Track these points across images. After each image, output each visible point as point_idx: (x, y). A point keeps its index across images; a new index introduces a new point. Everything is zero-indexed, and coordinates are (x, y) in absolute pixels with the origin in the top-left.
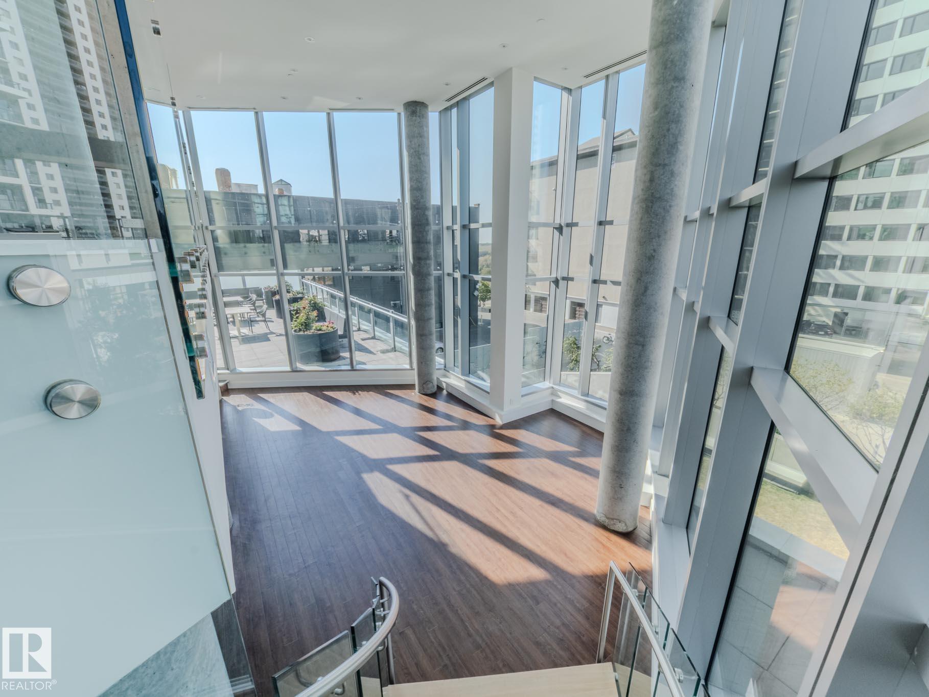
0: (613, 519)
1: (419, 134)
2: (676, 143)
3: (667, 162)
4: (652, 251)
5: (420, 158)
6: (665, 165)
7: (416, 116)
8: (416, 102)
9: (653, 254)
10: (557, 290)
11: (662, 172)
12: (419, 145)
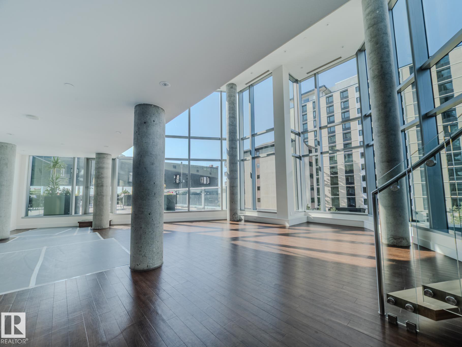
0: (399, 239)
1: (234, 95)
2: (389, 54)
3: (387, 60)
4: (389, 94)
5: (234, 105)
6: (387, 61)
7: (233, 89)
8: (233, 83)
9: (390, 95)
10: (301, 161)
11: (386, 64)
12: (234, 100)
